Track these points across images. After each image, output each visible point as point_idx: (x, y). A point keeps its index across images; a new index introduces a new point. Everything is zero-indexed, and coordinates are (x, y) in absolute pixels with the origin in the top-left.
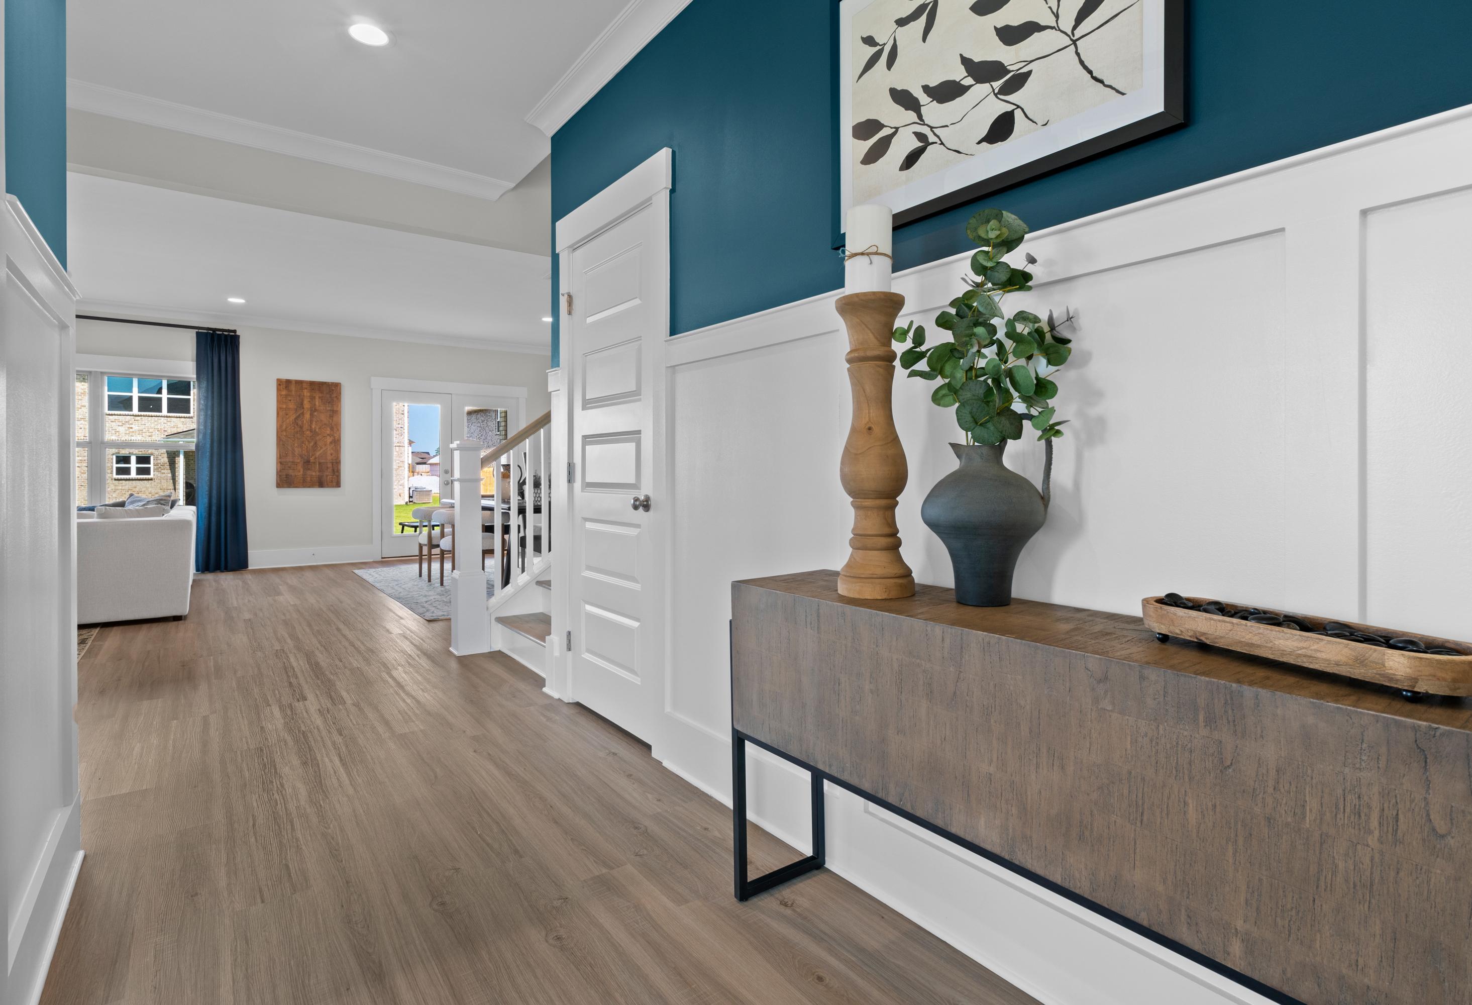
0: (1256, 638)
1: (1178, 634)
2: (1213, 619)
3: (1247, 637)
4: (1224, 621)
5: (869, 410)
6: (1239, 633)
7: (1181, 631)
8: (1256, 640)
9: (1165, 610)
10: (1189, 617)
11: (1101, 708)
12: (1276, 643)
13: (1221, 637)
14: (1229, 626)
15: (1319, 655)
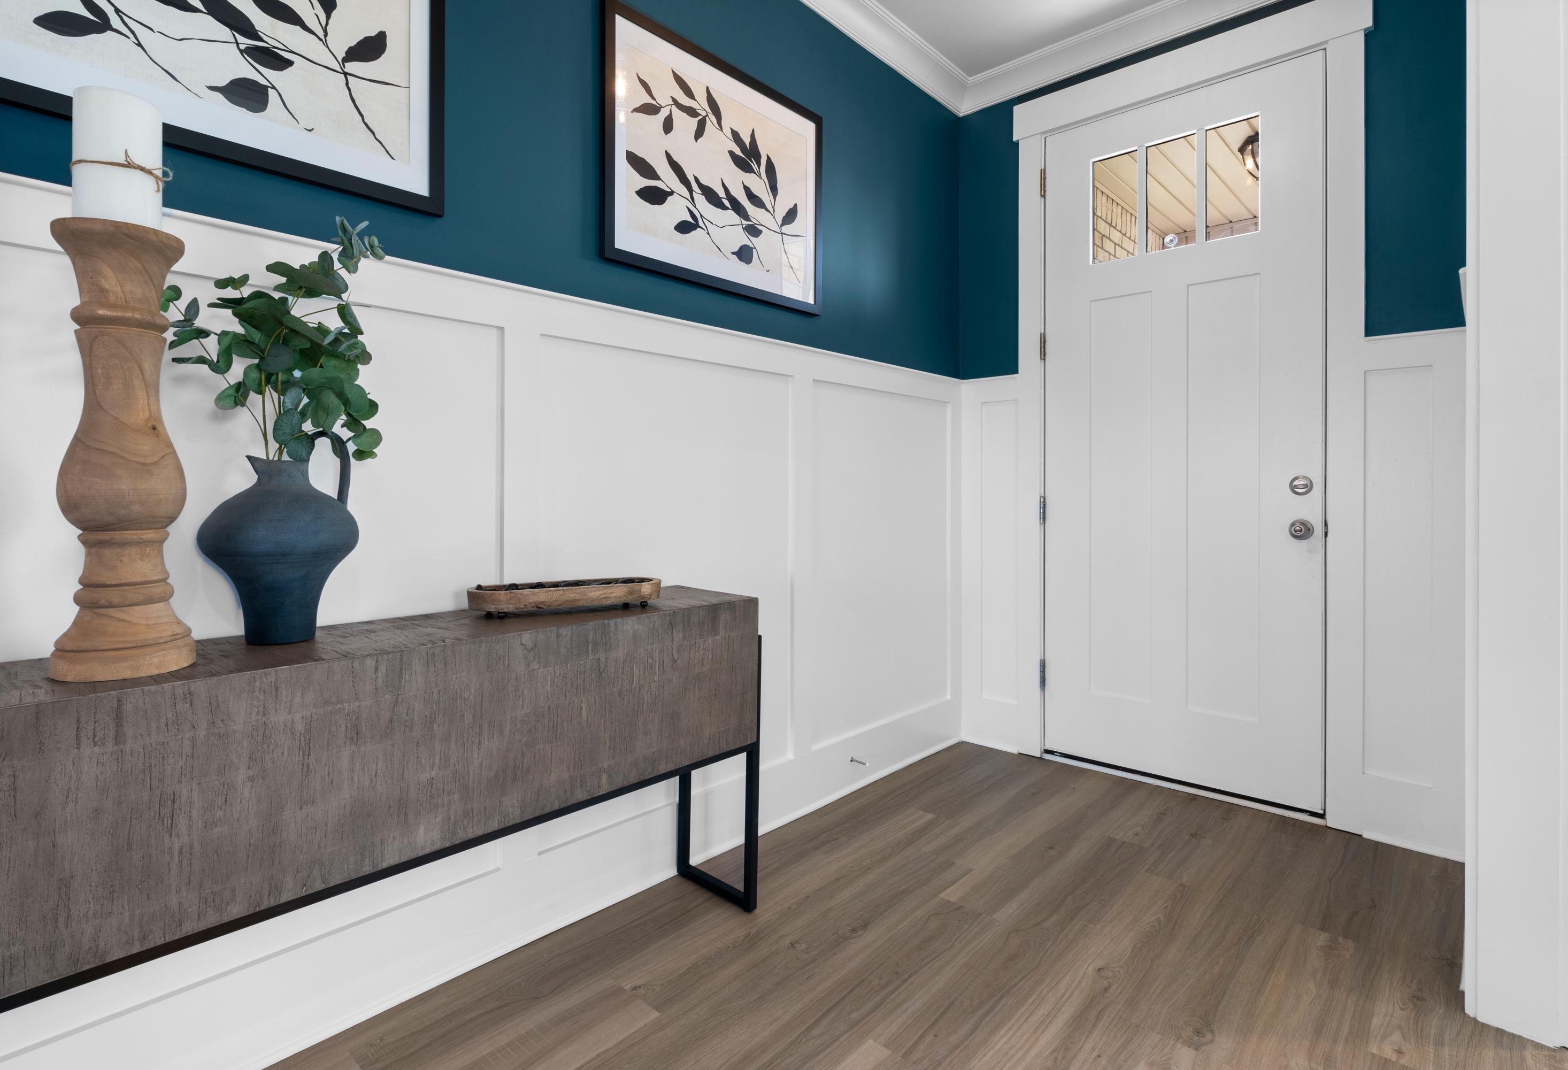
0: (577, 595)
1: (523, 608)
2: (550, 591)
3: (572, 596)
4: (558, 590)
5: (148, 400)
6: (567, 595)
7: (526, 605)
8: (578, 596)
9: (514, 593)
10: (533, 594)
11: (531, 670)
12: (590, 595)
13: (555, 601)
14: (561, 592)
15: (612, 595)
